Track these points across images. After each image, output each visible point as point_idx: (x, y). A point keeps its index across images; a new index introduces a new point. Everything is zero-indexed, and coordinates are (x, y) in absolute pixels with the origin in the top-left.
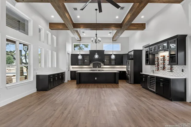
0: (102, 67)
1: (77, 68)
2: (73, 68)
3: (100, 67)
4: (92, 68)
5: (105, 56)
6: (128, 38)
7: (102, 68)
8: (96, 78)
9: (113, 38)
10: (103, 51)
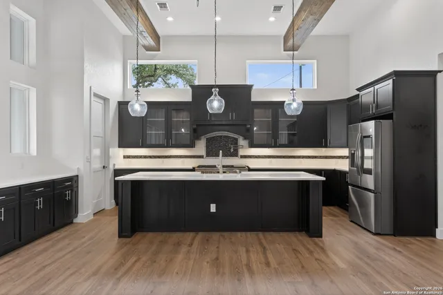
0: (241, 152)
1: (145, 157)
2: (129, 157)
3: (235, 154)
4: (201, 157)
5: (256, 111)
6: (346, 37)
7: (242, 157)
8: (213, 208)
9: (286, 39)
10: (248, 89)
